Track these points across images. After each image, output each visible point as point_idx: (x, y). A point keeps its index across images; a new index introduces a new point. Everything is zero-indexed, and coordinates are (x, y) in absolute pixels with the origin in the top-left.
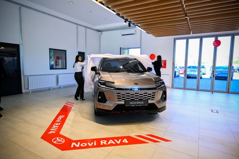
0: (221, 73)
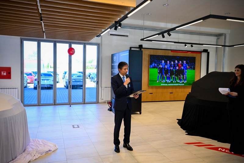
0: (75, 81)
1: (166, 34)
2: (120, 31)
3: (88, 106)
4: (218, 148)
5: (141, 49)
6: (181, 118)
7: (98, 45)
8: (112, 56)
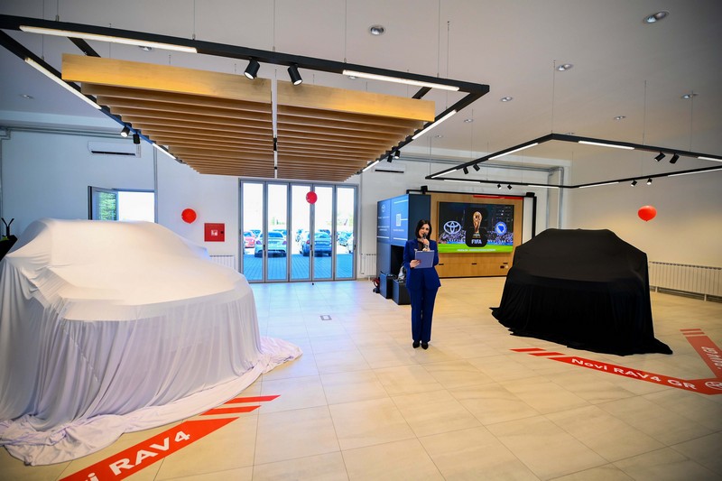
0: (319, 245)
1: (470, 168)
2: (396, 164)
3: (340, 285)
4: (571, 358)
5: (424, 193)
6: (498, 306)
7: (356, 187)
8: (379, 204)
